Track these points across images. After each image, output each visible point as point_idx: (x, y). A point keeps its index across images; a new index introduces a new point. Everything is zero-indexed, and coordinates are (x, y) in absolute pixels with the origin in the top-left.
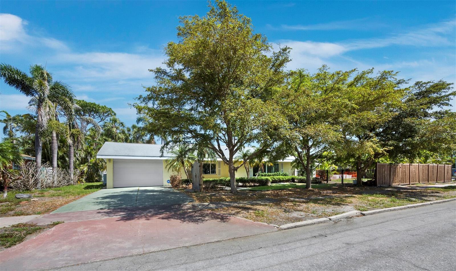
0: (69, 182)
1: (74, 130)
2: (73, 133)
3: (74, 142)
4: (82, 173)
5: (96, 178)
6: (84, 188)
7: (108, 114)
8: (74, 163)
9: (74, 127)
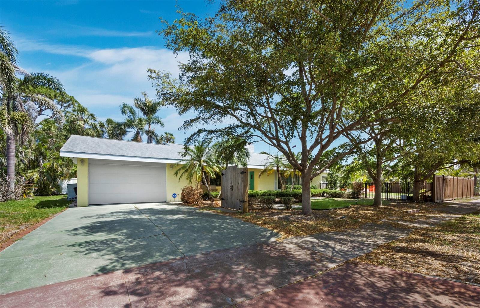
0: (7, 195)
1: (15, 113)
2: (14, 118)
3: (16, 133)
4: (30, 183)
5: (53, 190)
6: (35, 207)
7: (69, 105)
8: (17, 167)
9: (15, 109)
